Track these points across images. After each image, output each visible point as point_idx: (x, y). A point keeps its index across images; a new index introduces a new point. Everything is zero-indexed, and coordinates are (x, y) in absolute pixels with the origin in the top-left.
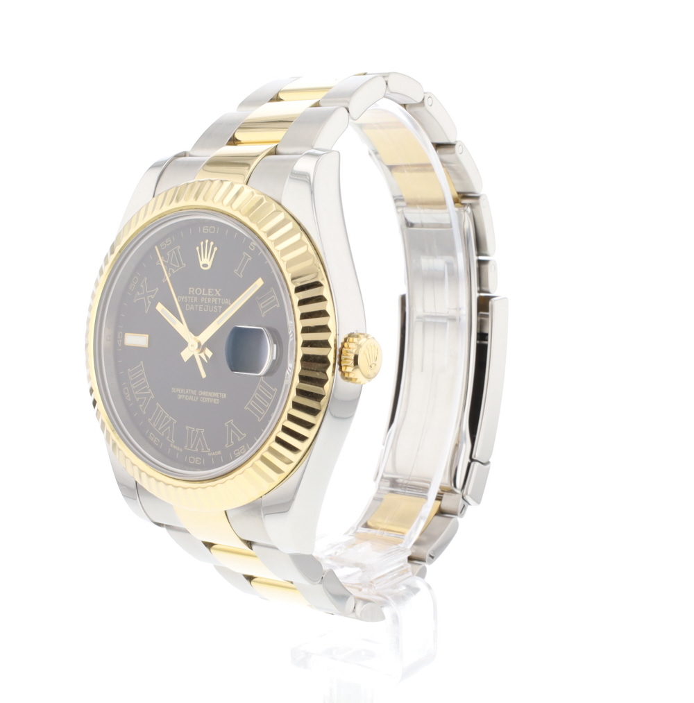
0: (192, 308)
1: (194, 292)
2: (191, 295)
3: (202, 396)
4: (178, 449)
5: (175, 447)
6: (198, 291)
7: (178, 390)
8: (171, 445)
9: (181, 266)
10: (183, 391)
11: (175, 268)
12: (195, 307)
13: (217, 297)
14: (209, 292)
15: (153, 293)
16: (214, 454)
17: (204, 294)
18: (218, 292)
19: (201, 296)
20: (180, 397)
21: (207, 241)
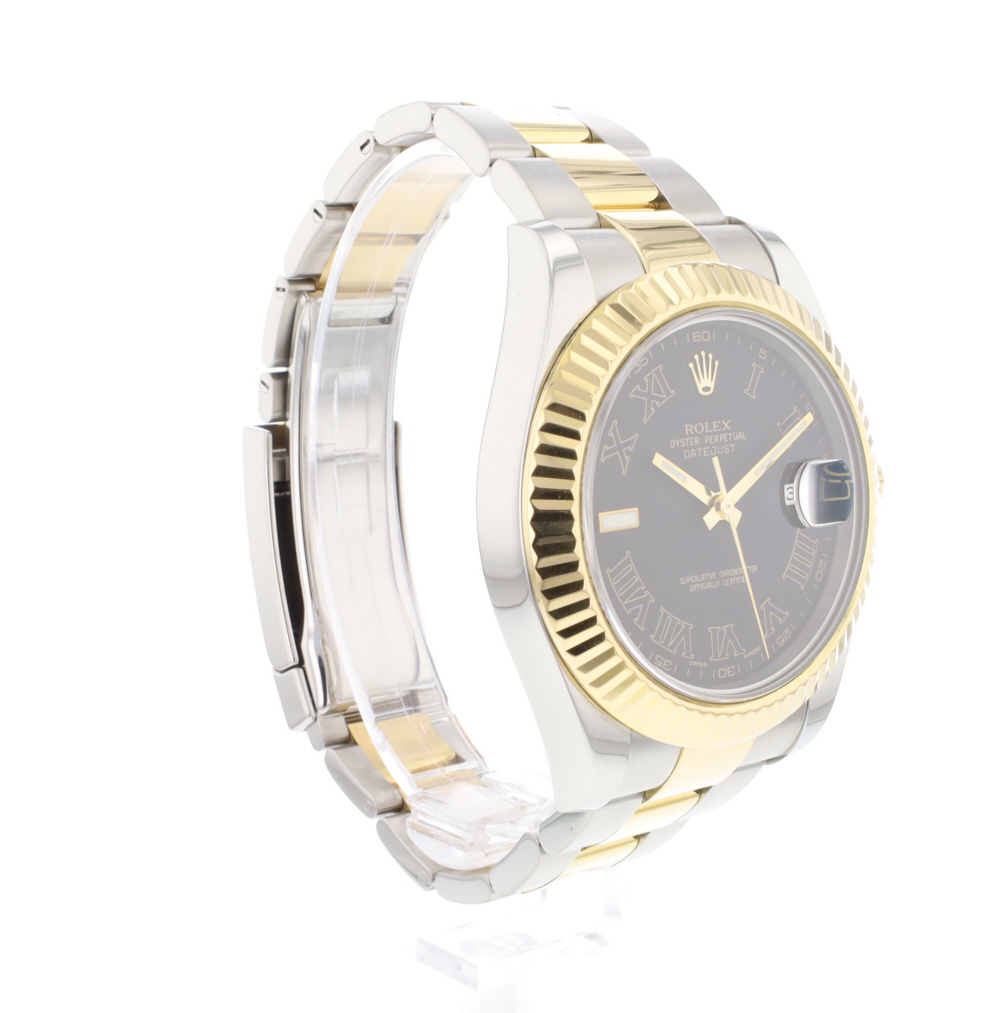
0: (693, 454)
1: (693, 430)
2: (690, 435)
3: (725, 578)
4: (701, 664)
5: (695, 663)
6: (699, 428)
7: (690, 579)
8: (691, 663)
9: (668, 394)
10: (696, 578)
11: (661, 400)
12: (697, 452)
13: (727, 431)
14: (715, 426)
15: (630, 443)
16: (751, 654)
17: (707, 431)
18: (726, 425)
19: (704, 433)
20: (693, 588)
21: (703, 353)
